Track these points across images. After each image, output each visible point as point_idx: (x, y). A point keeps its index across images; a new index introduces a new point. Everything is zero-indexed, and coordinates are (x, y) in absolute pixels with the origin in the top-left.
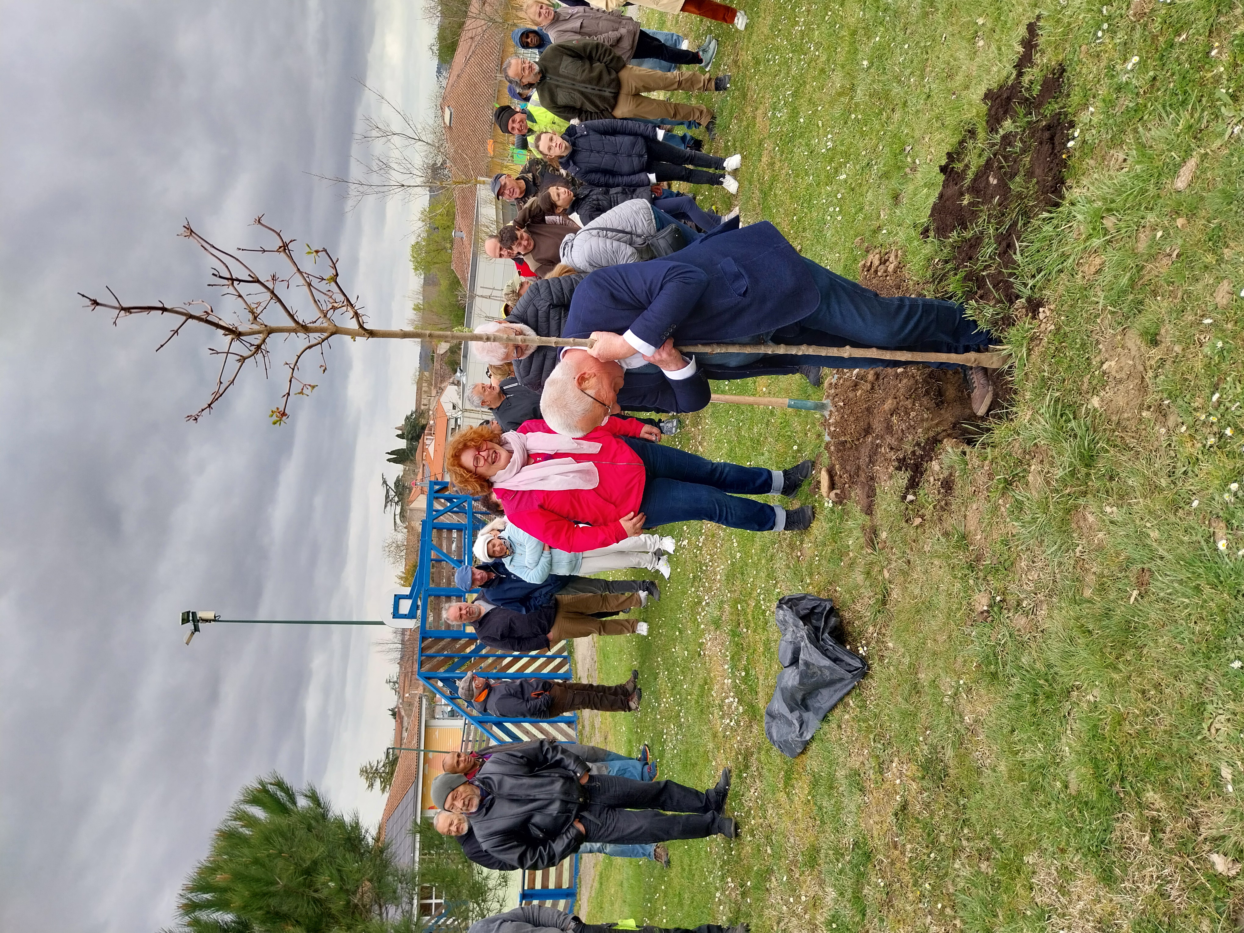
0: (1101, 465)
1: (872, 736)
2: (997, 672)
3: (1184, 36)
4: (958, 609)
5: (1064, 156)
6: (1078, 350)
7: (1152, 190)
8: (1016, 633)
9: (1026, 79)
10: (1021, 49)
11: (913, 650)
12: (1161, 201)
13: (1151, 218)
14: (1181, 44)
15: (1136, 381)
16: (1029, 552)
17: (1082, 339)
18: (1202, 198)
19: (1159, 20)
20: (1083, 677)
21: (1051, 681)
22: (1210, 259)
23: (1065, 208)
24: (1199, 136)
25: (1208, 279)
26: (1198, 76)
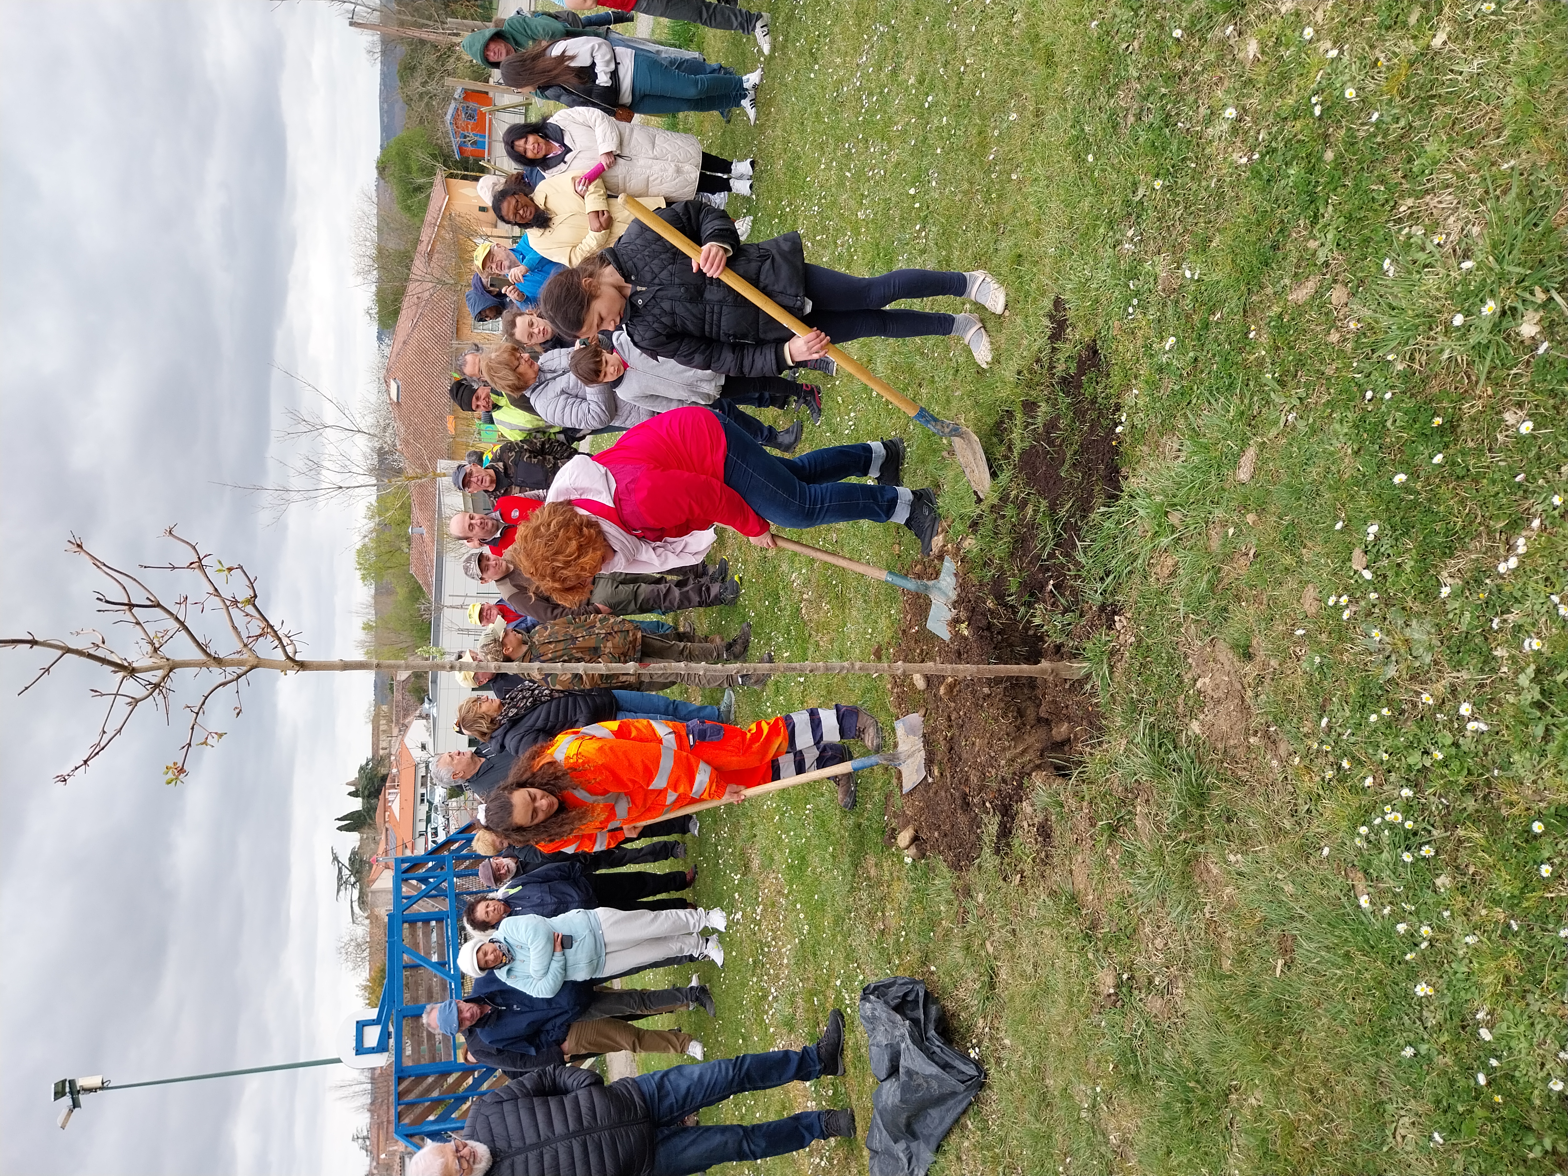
0: (1215, 805)
1: (1001, 1168)
2: (1138, 1074)
3: (1219, 315)
4: (1081, 992)
5: (1114, 443)
6: (1166, 665)
7: (1215, 483)
8: (1153, 1020)
9: (1060, 356)
10: (1050, 324)
11: (1035, 1049)
12: (1226, 494)
13: (1219, 513)
14: (1217, 323)
15: (1236, 701)
16: (1151, 915)
17: (1168, 653)
18: (1269, 492)
19: (1190, 297)
20: (1239, 1074)
21: (1203, 1083)
22: (1289, 560)
23: (1124, 500)
24: (1253, 423)
25: (1291, 583)
26: (1240, 358)
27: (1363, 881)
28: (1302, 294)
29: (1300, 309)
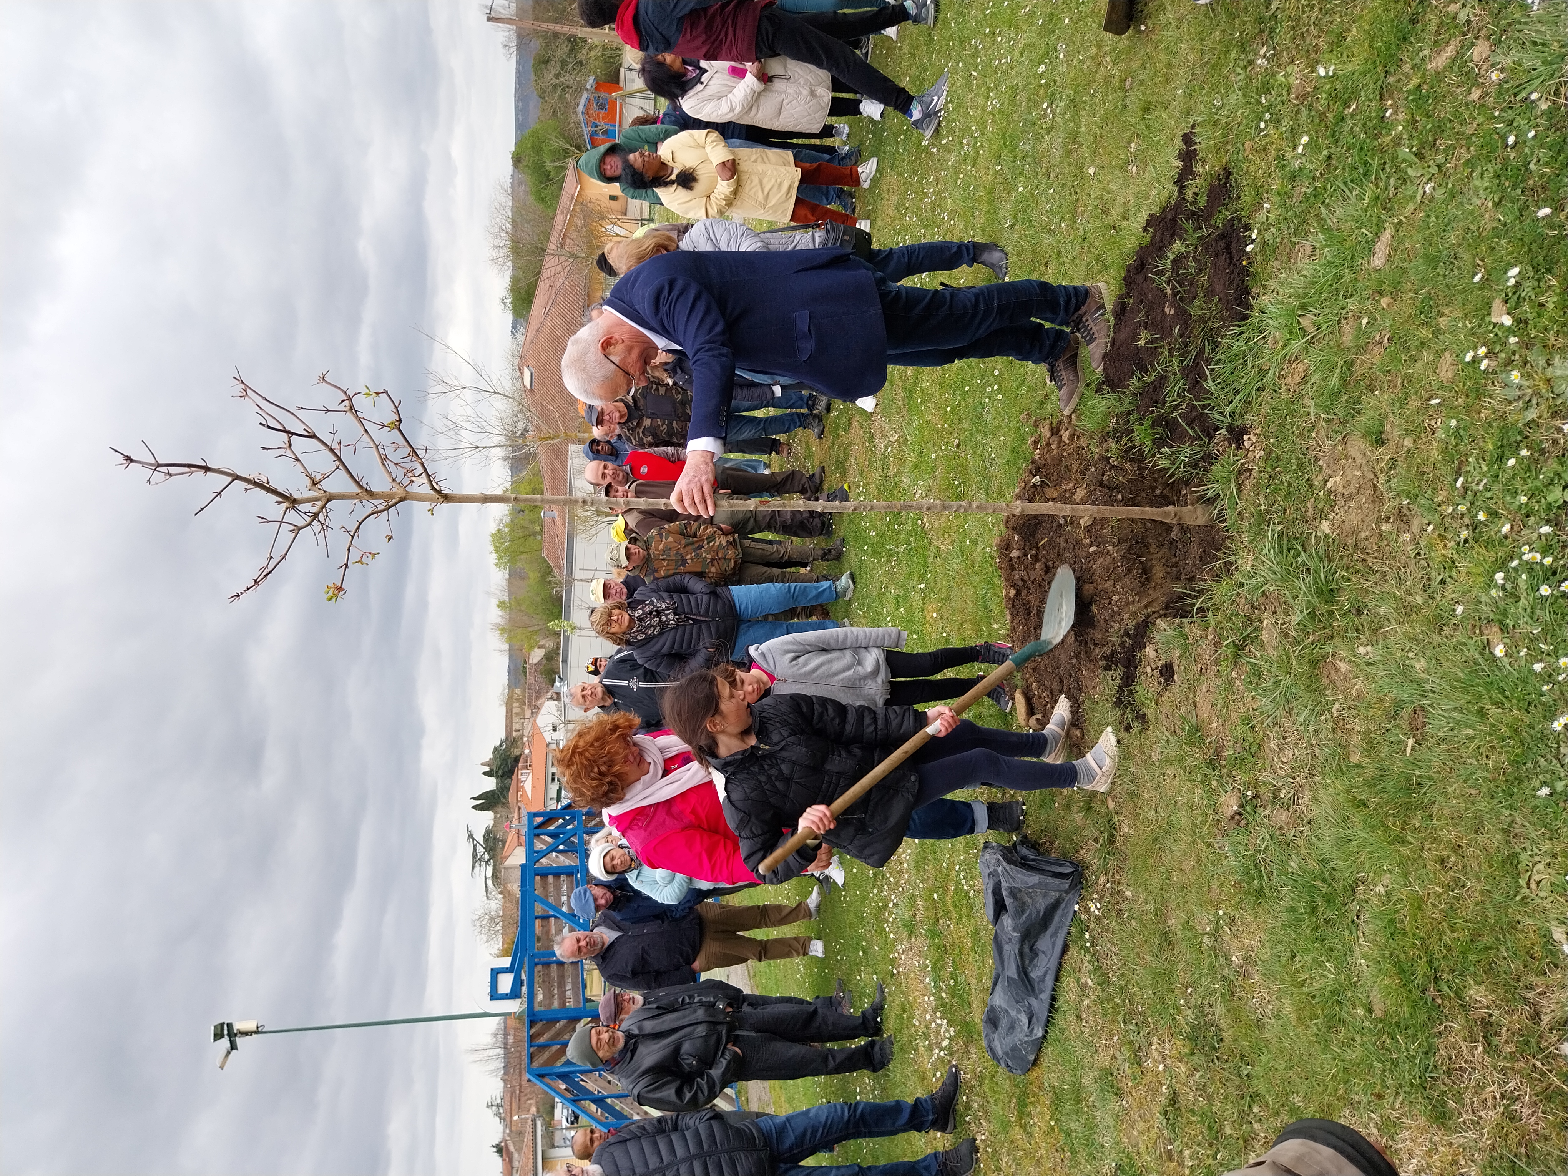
0: (1345, 599)
1: (1120, 1018)
2: (1262, 888)
3: (1354, 106)
4: (1203, 823)
5: (1244, 263)
6: (1295, 472)
8: (1278, 833)
9: (1189, 194)
10: (1179, 164)
11: (1156, 891)
12: (1359, 285)
13: (1352, 305)
14: (1352, 115)
15: (1368, 492)
16: (1277, 728)
17: (1298, 458)
18: (1405, 271)
19: (1324, 96)
20: (1367, 864)
21: (1329, 880)
22: (1425, 333)
23: (1255, 318)
24: (1388, 205)
25: (1427, 356)
26: (1376, 143)
27: (1500, 635)
28: (1440, 62)
29: (1439, 76)
